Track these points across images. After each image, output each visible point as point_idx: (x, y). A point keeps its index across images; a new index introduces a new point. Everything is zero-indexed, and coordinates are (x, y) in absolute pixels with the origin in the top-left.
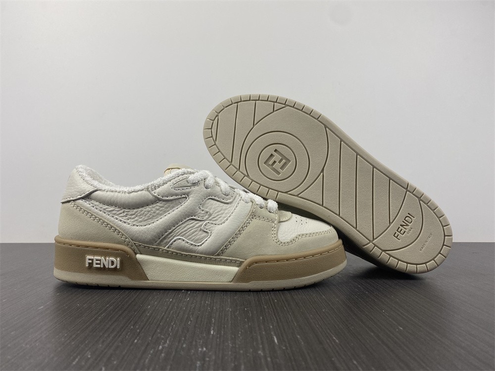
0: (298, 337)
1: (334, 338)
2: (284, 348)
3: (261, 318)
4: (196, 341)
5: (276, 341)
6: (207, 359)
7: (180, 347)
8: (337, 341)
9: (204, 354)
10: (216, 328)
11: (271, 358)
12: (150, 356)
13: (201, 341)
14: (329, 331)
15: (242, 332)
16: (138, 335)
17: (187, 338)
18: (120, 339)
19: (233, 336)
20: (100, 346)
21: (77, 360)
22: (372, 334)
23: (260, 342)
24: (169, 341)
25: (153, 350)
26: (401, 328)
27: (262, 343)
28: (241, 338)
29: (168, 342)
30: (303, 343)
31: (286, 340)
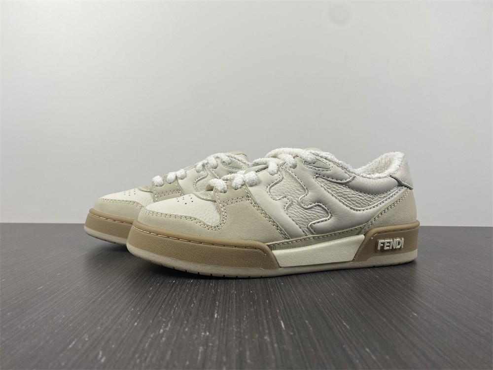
0: (307, 322)
1: (345, 324)
2: (292, 334)
3: (267, 301)
4: (199, 325)
5: (283, 326)
6: (211, 344)
7: (182, 331)
8: (348, 327)
9: (207, 338)
10: (220, 311)
11: (278, 345)
12: (150, 339)
13: (205, 325)
14: (338, 316)
15: (247, 316)
16: (139, 317)
17: (190, 322)
18: (120, 321)
19: (238, 320)
20: (99, 328)
21: (74, 343)
22: (385, 320)
23: (266, 326)
24: (171, 325)
25: (153, 334)
26: (416, 314)
27: (269, 328)
28: (246, 322)
29: (169, 325)
30: (311, 329)
31: (294, 325)
